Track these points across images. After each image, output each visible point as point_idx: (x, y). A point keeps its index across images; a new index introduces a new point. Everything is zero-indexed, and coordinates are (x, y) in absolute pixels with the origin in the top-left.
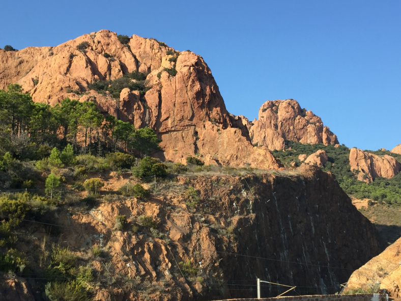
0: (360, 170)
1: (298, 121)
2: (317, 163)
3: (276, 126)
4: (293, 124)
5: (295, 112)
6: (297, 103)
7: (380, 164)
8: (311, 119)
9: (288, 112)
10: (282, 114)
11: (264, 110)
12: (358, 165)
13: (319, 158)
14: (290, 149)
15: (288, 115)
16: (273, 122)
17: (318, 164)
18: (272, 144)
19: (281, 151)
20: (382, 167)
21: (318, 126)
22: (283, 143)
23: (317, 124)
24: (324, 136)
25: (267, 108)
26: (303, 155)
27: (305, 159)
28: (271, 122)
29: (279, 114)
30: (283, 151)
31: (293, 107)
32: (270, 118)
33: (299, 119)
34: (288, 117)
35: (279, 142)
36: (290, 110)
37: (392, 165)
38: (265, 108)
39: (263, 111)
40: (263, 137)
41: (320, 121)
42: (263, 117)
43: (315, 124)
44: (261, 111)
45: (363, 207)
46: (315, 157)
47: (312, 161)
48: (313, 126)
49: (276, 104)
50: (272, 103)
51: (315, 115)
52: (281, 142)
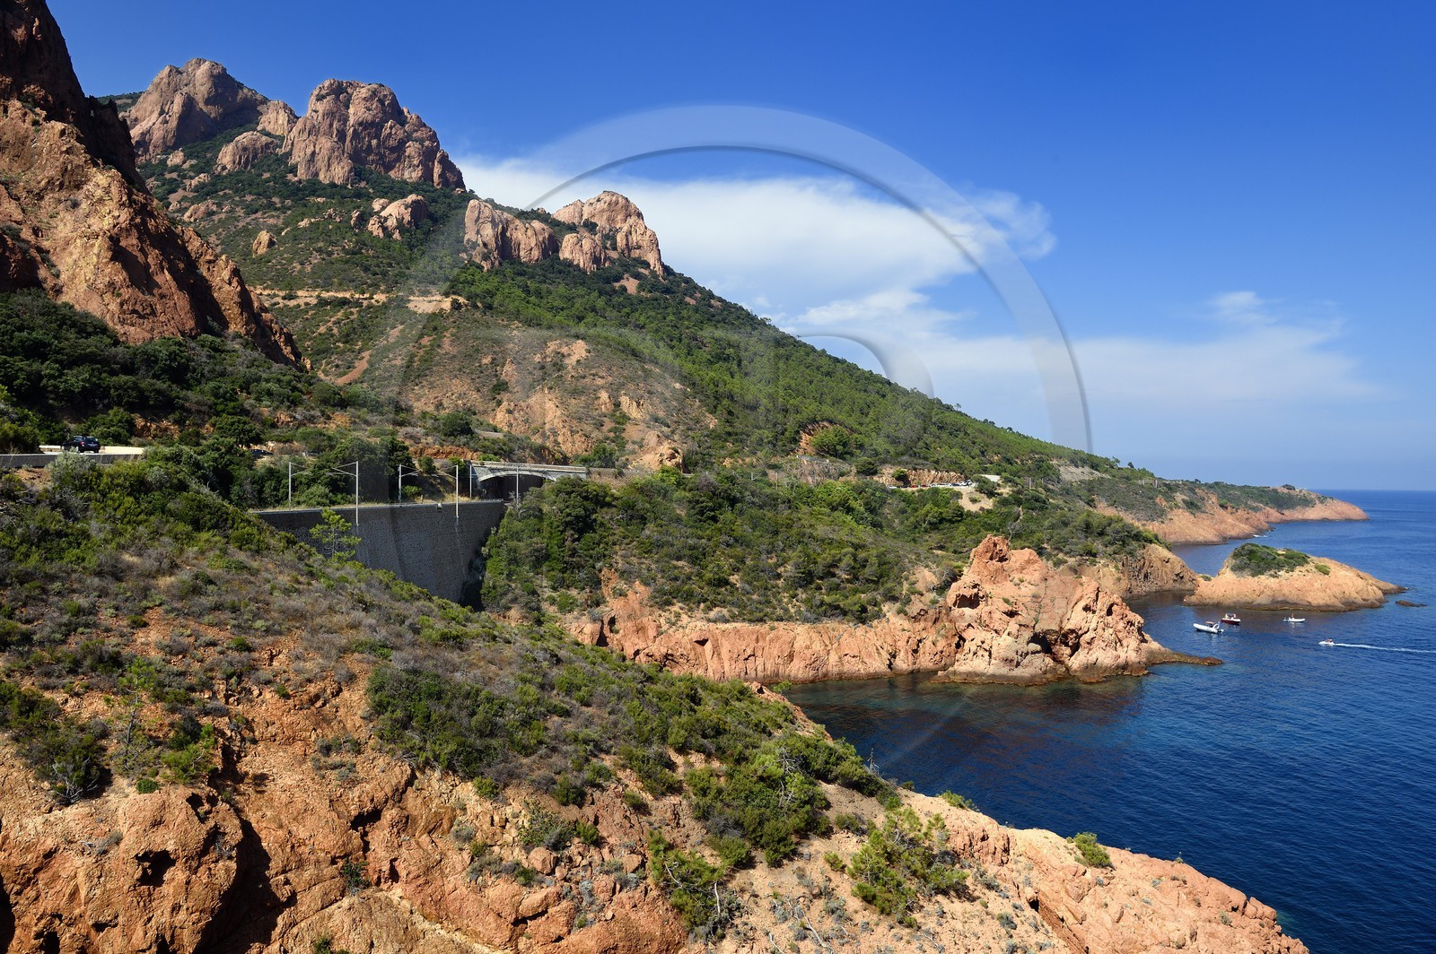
0: (480, 242)
1: (388, 131)
2: (403, 218)
3: (342, 135)
4: (377, 136)
5: (384, 112)
6: (392, 93)
7: (520, 237)
8: (416, 131)
9: (369, 110)
10: (356, 112)
11: (320, 98)
13: (410, 210)
14: (363, 184)
15: (368, 116)
16: (335, 125)
17: (405, 221)
18: (328, 170)
19: (344, 186)
21: (427, 147)
22: (350, 171)
23: (427, 143)
24: (437, 170)
25: (328, 94)
26: (382, 201)
27: (383, 208)
28: (331, 125)
29: (351, 110)
30: (349, 186)
31: (381, 102)
32: (330, 114)
33: (391, 128)
34: (370, 118)
35: (343, 168)
36: (374, 106)
38: (323, 92)
39: (318, 100)
40: (309, 151)
41: (433, 137)
42: (316, 112)
43: (421, 141)
44: (313, 98)
46: (403, 208)
47: (395, 214)
48: (417, 145)
49: (349, 90)
50: (340, 84)
51: (424, 125)
52: (346, 169)
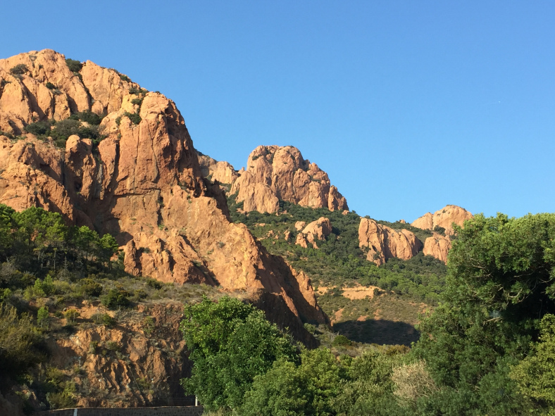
0: (371, 247)
1: (298, 176)
2: (317, 234)
3: (269, 181)
4: (291, 180)
5: (295, 163)
6: (299, 151)
7: (396, 241)
8: (315, 174)
9: (285, 163)
10: (278, 165)
11: (255, 158)
12: (368, 241)
13: (321, 227)
14: (285, 212)
15: (285, 168)
16: (265, 175)
17: (319, 236)
18: (263, 204)
19: (274, 214)
20: (398, 245)
21: (323, 184)
22: (277, 204)
23: (323, 182)
24: (331, 199)
25: (260, 156)
26: (302, 223)
27: (303, 228)
28: (262, 175)
29: (274, 165)
30: (277, 214)
31: (293, 157)
32: (261, 169)
33: (300, 174)
34: (286, 170)
35: (272, 202)
36: (289, 161)
37: (410, 242)
38: (257, 155)
39: (253, 160)
40: (251, 193)
41: (326, 178)
42: (253, 167)
43: (319, 181)
44: (251, 159)
45: (367, 296)
46: (316, 227)
47: (312, 231)
48: (317, 184)
49: (272, 152)
50: (266, 149)
51: (320, 170)
52: (275, 203)
